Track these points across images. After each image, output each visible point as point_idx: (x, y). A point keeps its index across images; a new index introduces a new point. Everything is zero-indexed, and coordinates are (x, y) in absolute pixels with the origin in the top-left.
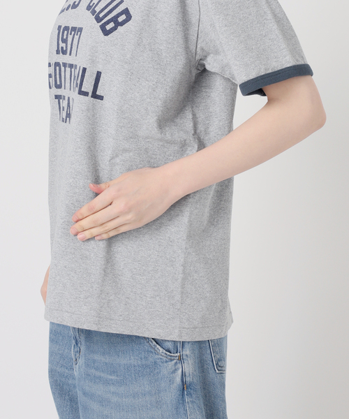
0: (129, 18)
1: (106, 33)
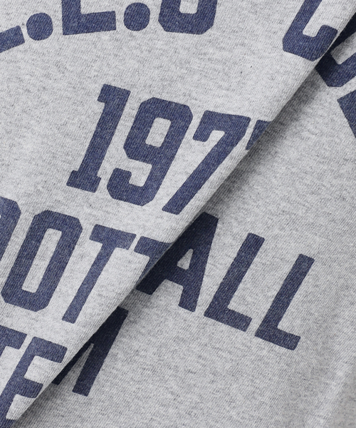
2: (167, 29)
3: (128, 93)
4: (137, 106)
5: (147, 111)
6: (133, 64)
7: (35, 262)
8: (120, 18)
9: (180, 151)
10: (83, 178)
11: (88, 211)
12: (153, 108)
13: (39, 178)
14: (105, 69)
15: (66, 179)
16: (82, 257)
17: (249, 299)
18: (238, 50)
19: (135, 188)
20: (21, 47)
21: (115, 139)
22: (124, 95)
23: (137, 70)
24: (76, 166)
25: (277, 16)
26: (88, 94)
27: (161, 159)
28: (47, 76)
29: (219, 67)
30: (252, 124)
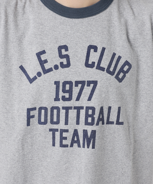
0: (130, 66)
1: (120, 80)
2: (63, 68)
3: (59, 81)
4: (62, 83)
5: (64, 84)
6: (58, 76)
7: (54, 116)
8: (53, 68)
9: (73, 89)
10: (57, 99)
11: (60, 105)
12: (65, 83)
13: (49, 102)
14: (54, 78)
15: (54, 100)
16: (62, 113)
17: (112, 118)
18: (77, 69)
19: (67, 98)
20: (37, 79)
21: (60, 91)
22: (59, 82)
23: (59, 77)
24: (55, 97)
25: (82, 61)
26: (52, 84)
27: (70, 92)
28: (44, 83)
29: (74, 72)
30: (86, 82)
